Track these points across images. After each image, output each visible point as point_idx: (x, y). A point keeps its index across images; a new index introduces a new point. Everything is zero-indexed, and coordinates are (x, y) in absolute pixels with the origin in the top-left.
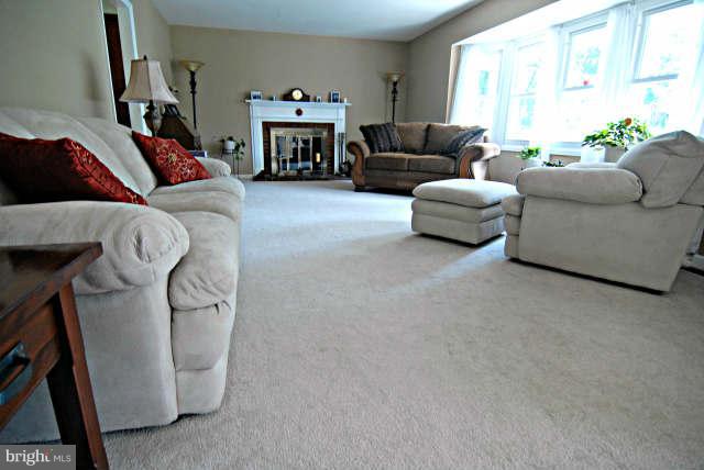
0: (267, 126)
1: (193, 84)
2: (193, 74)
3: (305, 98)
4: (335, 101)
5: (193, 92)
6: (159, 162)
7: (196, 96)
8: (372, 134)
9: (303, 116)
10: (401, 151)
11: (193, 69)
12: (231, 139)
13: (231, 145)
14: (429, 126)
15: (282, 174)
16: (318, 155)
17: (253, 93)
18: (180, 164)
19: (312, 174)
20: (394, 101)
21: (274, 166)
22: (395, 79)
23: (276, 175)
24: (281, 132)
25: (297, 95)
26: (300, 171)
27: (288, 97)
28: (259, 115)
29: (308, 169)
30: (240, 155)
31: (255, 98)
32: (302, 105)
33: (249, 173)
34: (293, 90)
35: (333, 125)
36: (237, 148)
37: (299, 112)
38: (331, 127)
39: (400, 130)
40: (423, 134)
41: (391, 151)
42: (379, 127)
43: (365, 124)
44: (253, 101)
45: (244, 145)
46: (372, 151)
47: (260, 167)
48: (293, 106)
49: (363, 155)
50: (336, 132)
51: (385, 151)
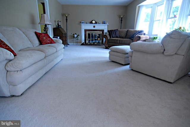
0: (86, 31)
1: (67, 20)
2: (67, 17)
3: (96, 23)
4: (104, 23)
5: (67, 22)
6: (40, 39)
7: (67, 23)
8: (111, 32)
9: (95, 28)
10: (119, 37)
11: (67, 16)
12: (76, 34)
13: (76, 36)
14: (128, 30)
15: (89, 44)
16: (99, 39)
17: (82, 22)
18: (46, 40)
19: (97, 44)
20: (121, 23)
21: (87, 41)
22: (122, 17)
23: (87, 44)
24: (89, 32)
25: (94, 22)
26: (94, 43)
27: (91, 23)
28: (83, 28)
29: (96, 42)
30: (78, 38)
31: (82, 23)
32: (95, 25)
33: (80, 43)
34: (93, 21)
35: (104, 30)
36: (77, 37)
37: (94, 27)
38: (103, 31)
39: (119, 32)
40: (126, 33)
41: (116, 38)
42: (113, 31)
43: (109, 30)
44: (82, 24)
45: (79, 36)
46: (110, 37)
47: (83, 41)
48: (93, 25)
49: (107, 39)
50: (104, 32)
51: (114, 37)
